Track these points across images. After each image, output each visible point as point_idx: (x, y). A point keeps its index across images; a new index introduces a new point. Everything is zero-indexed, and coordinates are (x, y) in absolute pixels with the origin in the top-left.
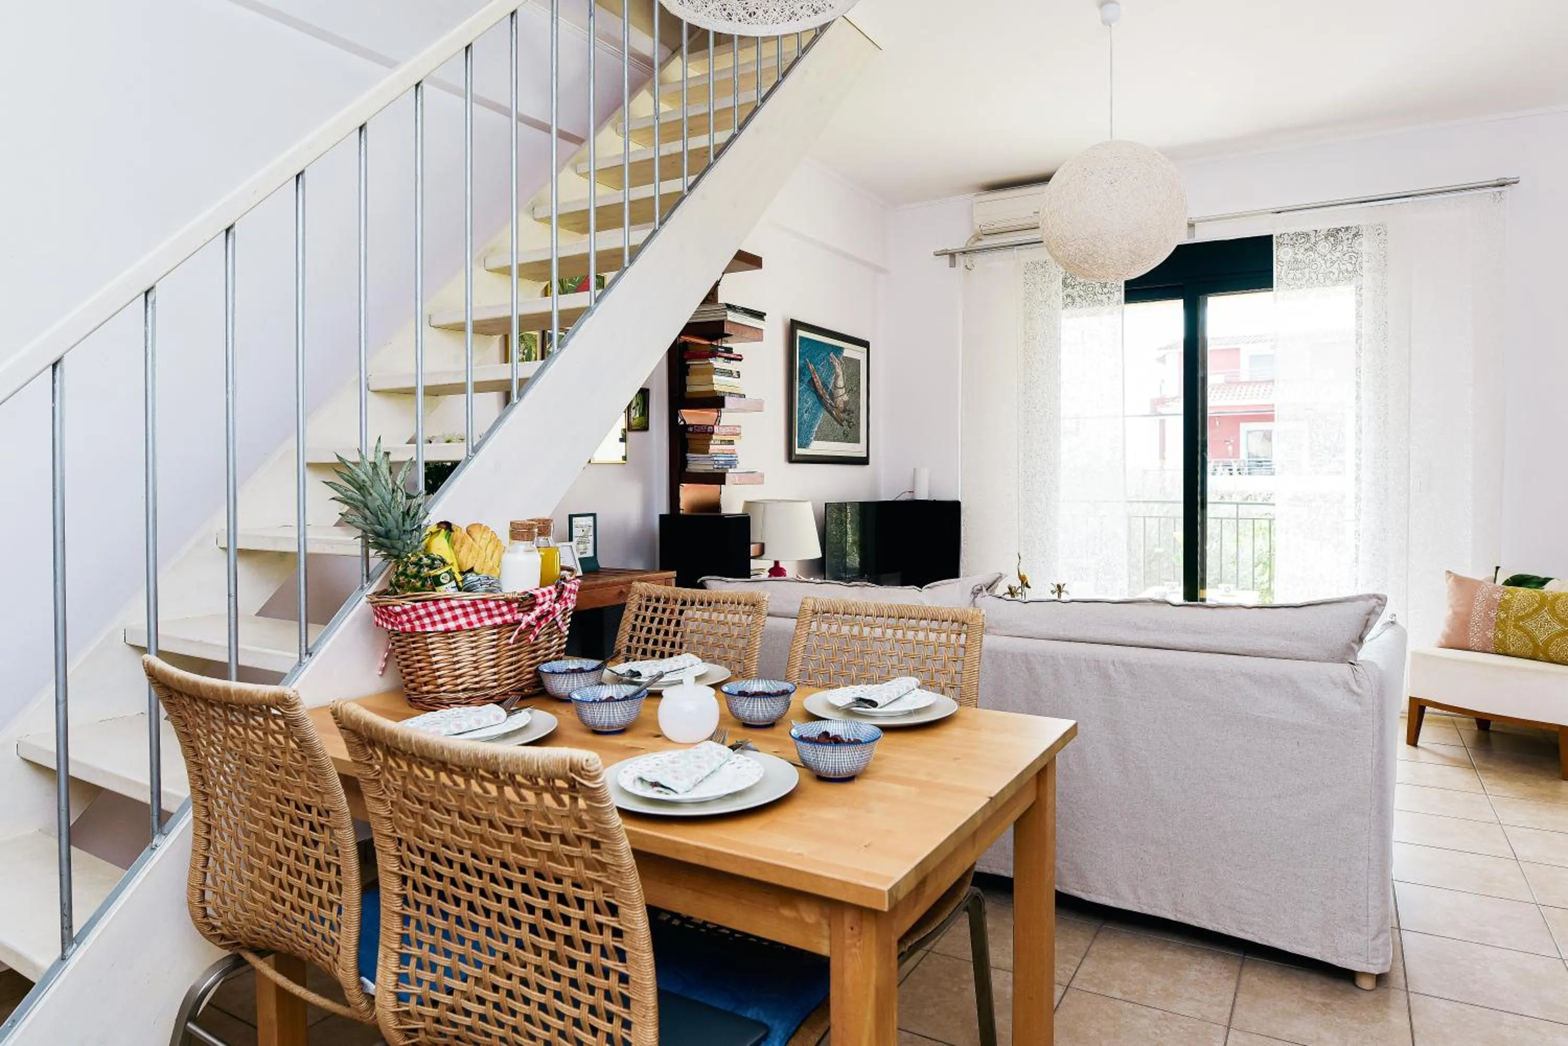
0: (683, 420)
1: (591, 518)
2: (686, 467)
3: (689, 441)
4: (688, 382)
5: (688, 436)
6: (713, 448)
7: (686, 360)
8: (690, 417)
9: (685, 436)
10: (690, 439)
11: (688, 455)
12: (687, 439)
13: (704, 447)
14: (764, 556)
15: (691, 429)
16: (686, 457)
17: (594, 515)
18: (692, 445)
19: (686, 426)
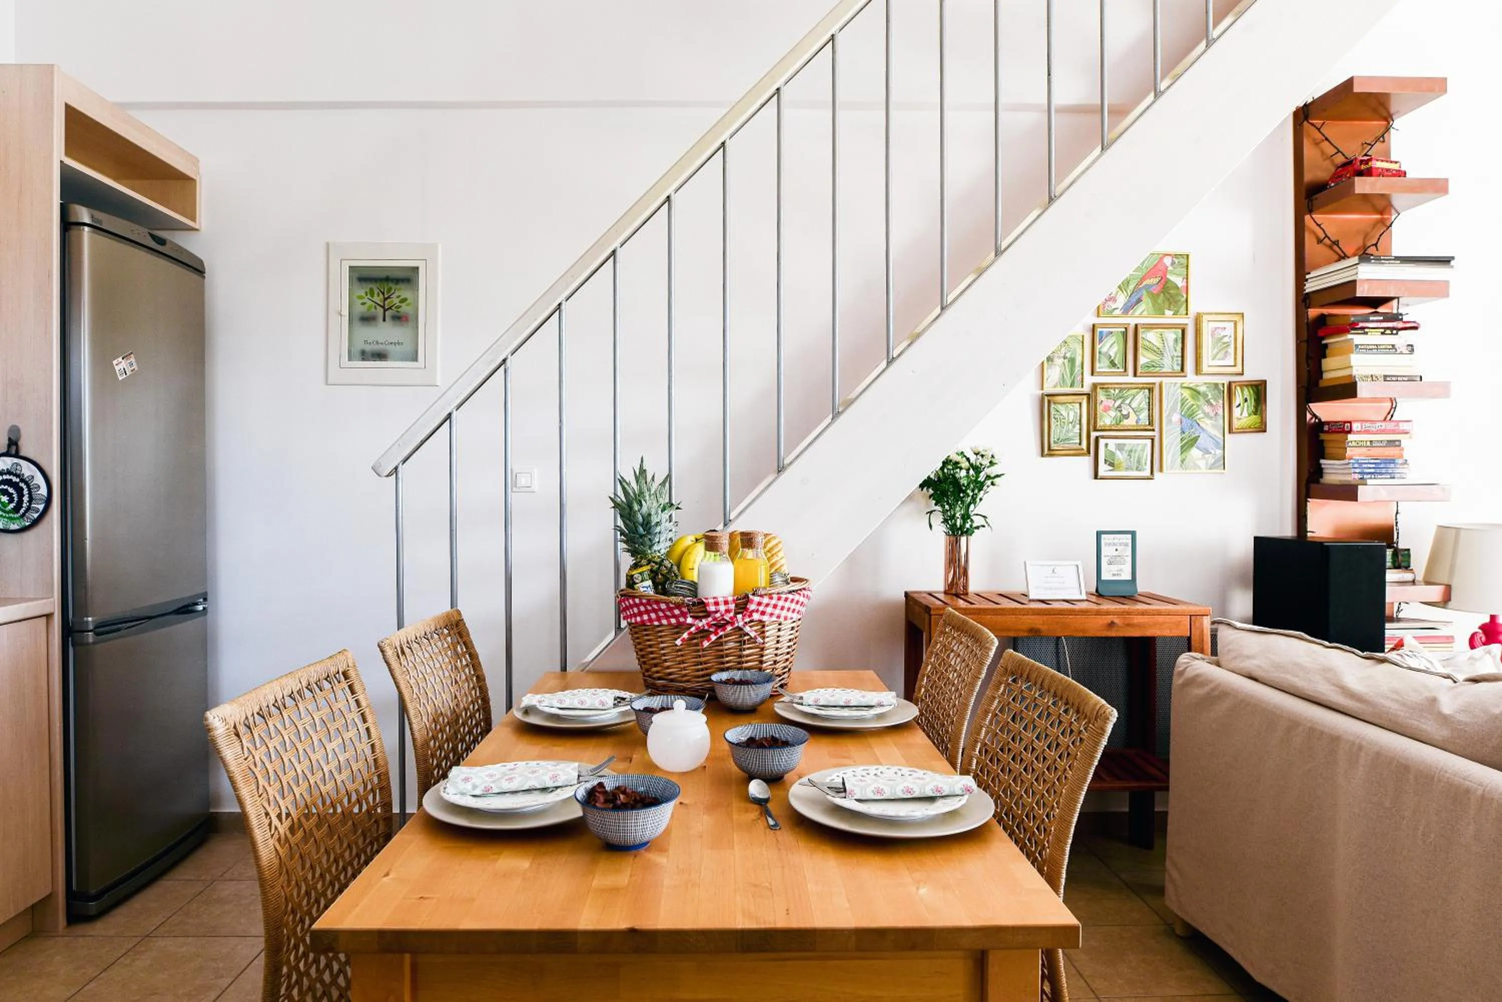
0: (1314, 416)
1: (1130, 536)
2: (1322, 477)
3: (1326, 445)
4: (1324, 367)
5: (1323, 437)
6: (1349, 452)
7: (1323, 338)
8: (1325, 411)
9: (1318, 436)
10: (1329, 441)
11: (1322, 461)
12: (1322, 441)
13: (1341, 451)
14: (1450, 604)
15: (1326, 428)
16: (1320, 465)
17: (1133, 534)
18: (1329, 449)
19: (1321, 424)
